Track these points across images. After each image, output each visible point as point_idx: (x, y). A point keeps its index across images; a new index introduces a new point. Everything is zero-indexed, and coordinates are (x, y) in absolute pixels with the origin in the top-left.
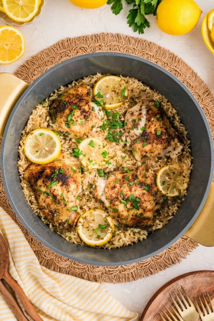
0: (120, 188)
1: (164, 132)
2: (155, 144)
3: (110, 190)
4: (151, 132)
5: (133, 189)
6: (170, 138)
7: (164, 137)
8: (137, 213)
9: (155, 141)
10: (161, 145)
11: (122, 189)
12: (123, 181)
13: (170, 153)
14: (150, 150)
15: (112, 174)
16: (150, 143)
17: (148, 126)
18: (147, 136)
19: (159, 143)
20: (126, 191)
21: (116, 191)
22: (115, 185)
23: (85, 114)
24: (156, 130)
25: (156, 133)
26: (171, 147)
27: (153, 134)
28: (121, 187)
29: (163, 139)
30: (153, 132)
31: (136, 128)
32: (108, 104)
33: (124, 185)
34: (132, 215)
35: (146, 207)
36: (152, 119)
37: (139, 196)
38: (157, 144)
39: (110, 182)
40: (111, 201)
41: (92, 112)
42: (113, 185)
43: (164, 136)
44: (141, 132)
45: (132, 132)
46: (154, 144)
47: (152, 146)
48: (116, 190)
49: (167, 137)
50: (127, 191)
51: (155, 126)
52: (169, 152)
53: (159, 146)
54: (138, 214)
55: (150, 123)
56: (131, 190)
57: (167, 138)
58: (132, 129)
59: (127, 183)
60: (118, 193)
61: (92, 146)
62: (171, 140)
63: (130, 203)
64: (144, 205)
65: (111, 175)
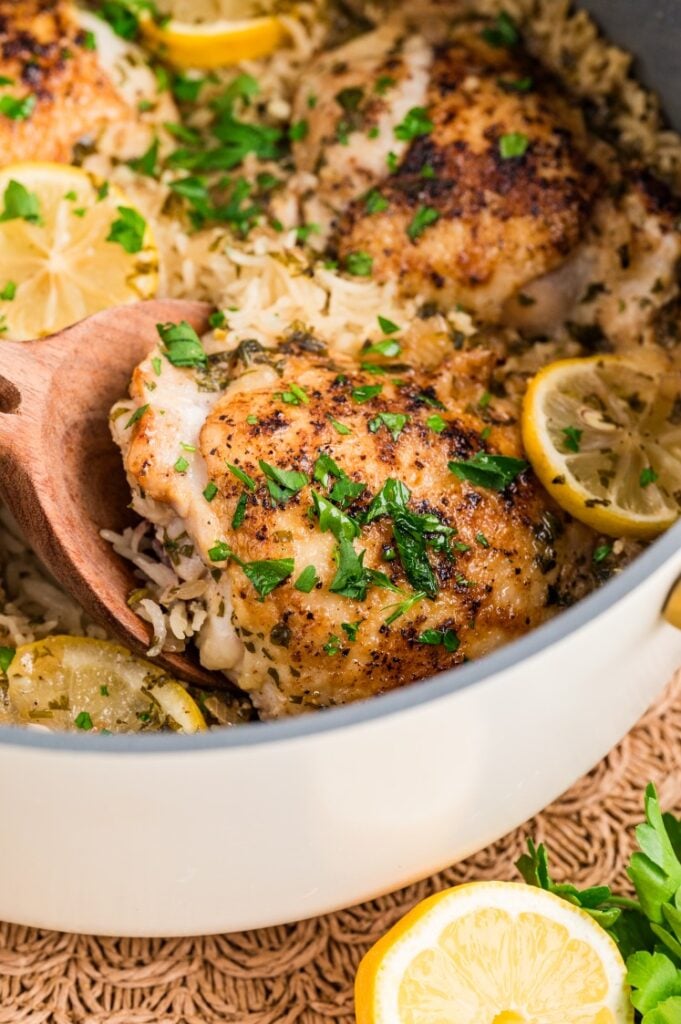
0: (311, 429)
1: (549, 146)
2: (494, 213)
3: (239, 440)
4: (460, 145)
5: (406, 456)
6: (594, 183)
7: (548, 173)
8: (421, 620)
9: (489, 195)
10: (529, 218)
11: (324, 437)
12: (338, 400)
13: (601, 297)
14: (459, 261)
15: (258, 361)
16: (455, 214)
17: (439, 116)
18: (438, 166)
19: (519, 208)
20: (358, 452)
21: (282, 448)
22: (277, 413)
23: (26, 55)
24: (492, 135)
25: (493, 152)
26: (600, 246)
27: (476, 157)
28: (319, 426)
29: (545, 184)
30: (477, 142)
31: (362, 130)
32: (184, 21)
33: (344, 423)
34: (384, 630)
35: (489, 590)
36: (471, 83)
37: (445, 501)
38: (504, 216)
39: (242, 395)
40: (242, 505)
41: (76, 50)
42: (269, 411)
43: (545, 165)
44: (399, 148)
45: (338, 159)
46: (486, 218)
47: (474, 231)
48: (284, 438)
49: (567, 171)
50: (363, 458)
51: (490, 111)
52: (596, 289)
53: (524, 232)
54: (425, 627)
55: (453, 100)
56: (388, 456)
57: (569, 180)
58: (336, 138)
59: (367, 415)
60: (298, 458)
61: (31, 218)
62: (596, 196)
63: (374, 536)
64: (475, 571)
65: (253, 366)
